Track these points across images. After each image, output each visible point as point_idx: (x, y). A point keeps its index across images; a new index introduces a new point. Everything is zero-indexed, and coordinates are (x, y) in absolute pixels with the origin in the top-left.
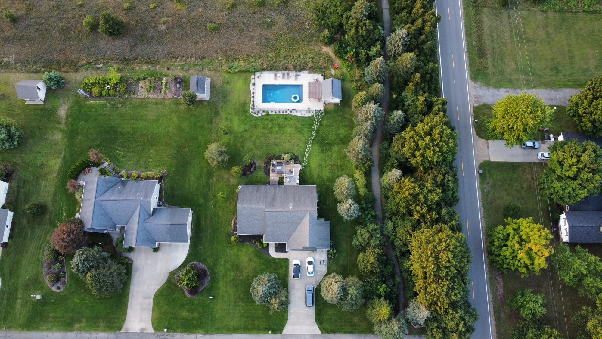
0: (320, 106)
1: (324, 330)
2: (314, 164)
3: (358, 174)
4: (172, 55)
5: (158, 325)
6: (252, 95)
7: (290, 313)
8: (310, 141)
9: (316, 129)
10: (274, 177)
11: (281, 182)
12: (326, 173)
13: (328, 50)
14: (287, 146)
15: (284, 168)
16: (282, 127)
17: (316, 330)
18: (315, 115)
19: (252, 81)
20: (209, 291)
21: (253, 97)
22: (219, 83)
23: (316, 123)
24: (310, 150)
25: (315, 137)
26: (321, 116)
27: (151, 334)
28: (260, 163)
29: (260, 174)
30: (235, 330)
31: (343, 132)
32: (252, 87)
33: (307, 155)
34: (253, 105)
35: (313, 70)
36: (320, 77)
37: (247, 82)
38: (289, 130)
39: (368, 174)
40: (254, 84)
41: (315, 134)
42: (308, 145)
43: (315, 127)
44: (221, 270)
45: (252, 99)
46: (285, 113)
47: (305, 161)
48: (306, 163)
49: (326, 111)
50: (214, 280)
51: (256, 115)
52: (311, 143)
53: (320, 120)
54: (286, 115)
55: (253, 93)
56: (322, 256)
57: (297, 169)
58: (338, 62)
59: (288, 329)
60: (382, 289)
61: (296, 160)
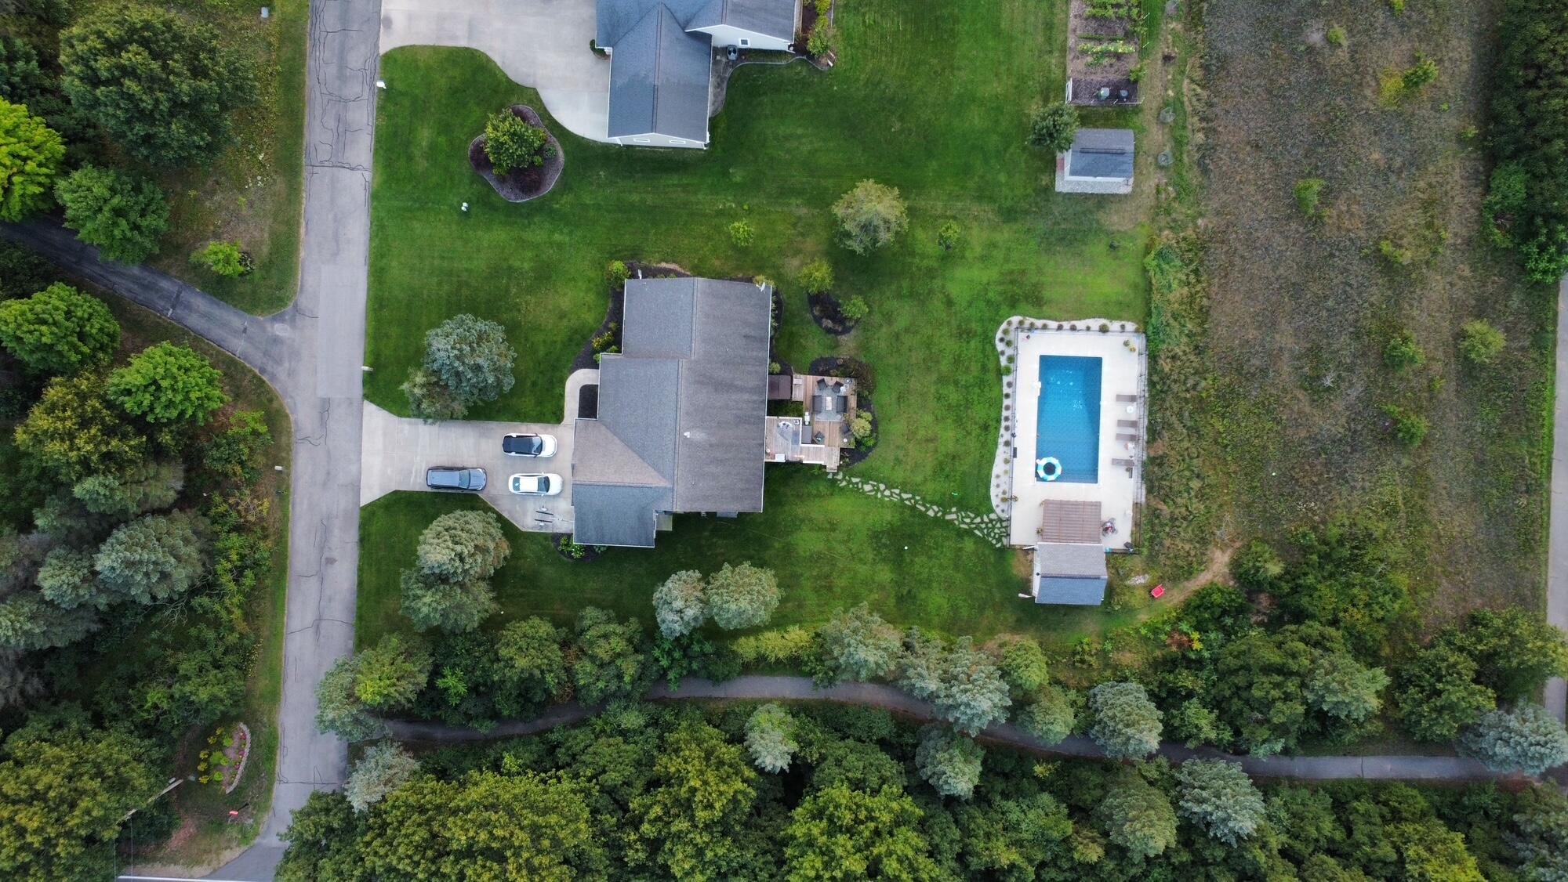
0: (1021, 534)
1: (370, 514)
2: (839, 507)
3: (796, 637)
4: (1213, 70)
5: (399, 62)
6: (1066, 325)
7: (417, 424)
8: (909, 499)
9: (948, 517)
10: (803, 386)
11: (779, 407)
12: (807, 542)
13: (1217, 569)
14: (896, 428)
15: (828, 419)
16: (958, 414)
17: (371, 492)
18: (993, 516)
19: (1115, 326)
20: (484, 203)
21: (1060, 328)
22: (1113, 220)
23: (968, 520)
24: (883, 495)
25: (923, 515)
26: (989, 534)
27: (376, 46)
28: (848, 345)
29: (815, 345)
30: (378, 273)
31: (937, 600)
32: (1095, 323)
33: (867, 488)
34: (1032, 327)
35: (1147, 519)
36: (1121, 538)
37: (1111, 310)
38: (948, 436)
39: (793, 665)
40: (1104, 330)
41: (931, 513)
42: (897, 491)
43: (954, 516)
44: (538, 233)
45: (1053, 324)
46: (1004, 424)
47: (849, 482)
48: (844, 483)
49: (1005, 552)
50: (512, 211)
51: (999, 335)
52: (902, 500)
53: (977, 532)
54: (997, 429)
55: (1073, 328)
56: (563, 520)
57: (825, 456)
58: (1174, 597)
59: (375, 417)
60: (453, 683)
61: (853, 454)
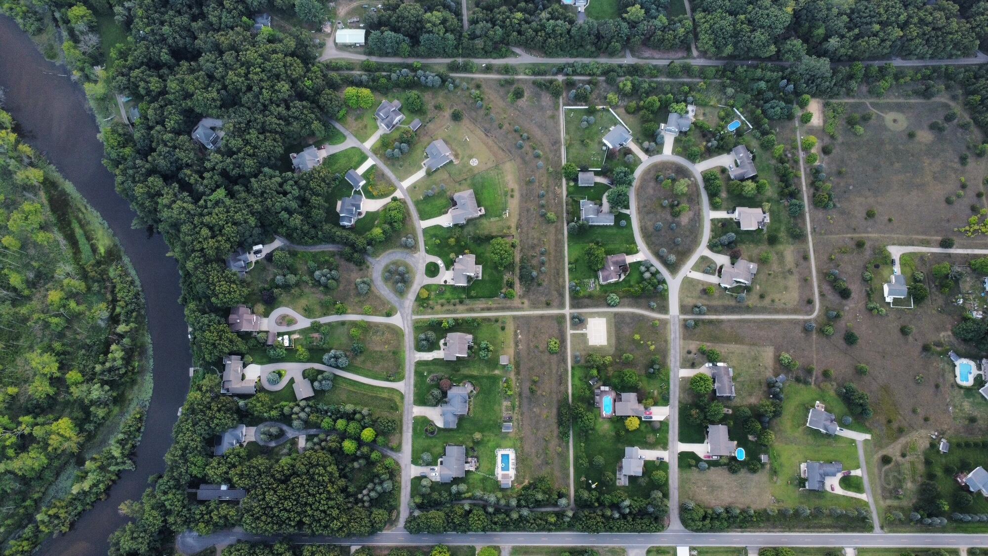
0: (499, 479)
1: (412, 480)
2: (475, 476)
3: (470, 494)
4: (522, 414)
5: (415, 418)
7: (418, 467)
8: (484, 475)
9: (489, 477)
10: (470, 459)
11: (467, 462)
12: (471, 481)
13: (526, 482)
14: (482, 465)
15: (473, 464)
16: (491, 462)
17: (412, 477)
18: (495, 477)
19: (511, 450)
20: (427, 436)
22: (510, 435)
23: (492, 477)
24: (481, 474)
26: (495, 479)
27: (412, 416)
28: (476, 454)
29: (471, 453)
30: (413, 446)
31: (489, 488)
33: (479, 473)
34: (500, 450)
35: (517, 476)
36: (513, 478)
37: (511, 447)
38: (489, 465)
39: (469, 498)
40: (509, 450)
41: (487, 477)
42: (483, 473)
44: (434, 440)
45: (502, 450)
46: (496, 464)
47: (476, 473)
49: (497, 481)
50: (431, 438)
51: (495, 452)
53: (493, 479)
55: (505, 450)
56: (438, 479)
57: (473, 469)
58: (521, 487)
59: (413, 466)
60: (425, 501)
61: (477, 469)
